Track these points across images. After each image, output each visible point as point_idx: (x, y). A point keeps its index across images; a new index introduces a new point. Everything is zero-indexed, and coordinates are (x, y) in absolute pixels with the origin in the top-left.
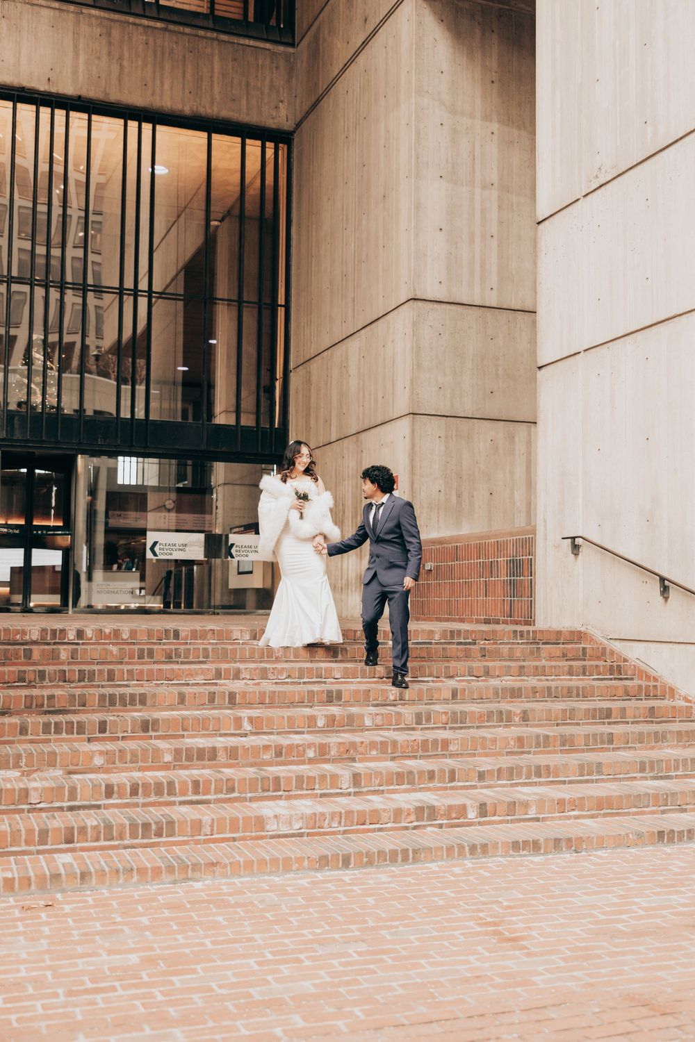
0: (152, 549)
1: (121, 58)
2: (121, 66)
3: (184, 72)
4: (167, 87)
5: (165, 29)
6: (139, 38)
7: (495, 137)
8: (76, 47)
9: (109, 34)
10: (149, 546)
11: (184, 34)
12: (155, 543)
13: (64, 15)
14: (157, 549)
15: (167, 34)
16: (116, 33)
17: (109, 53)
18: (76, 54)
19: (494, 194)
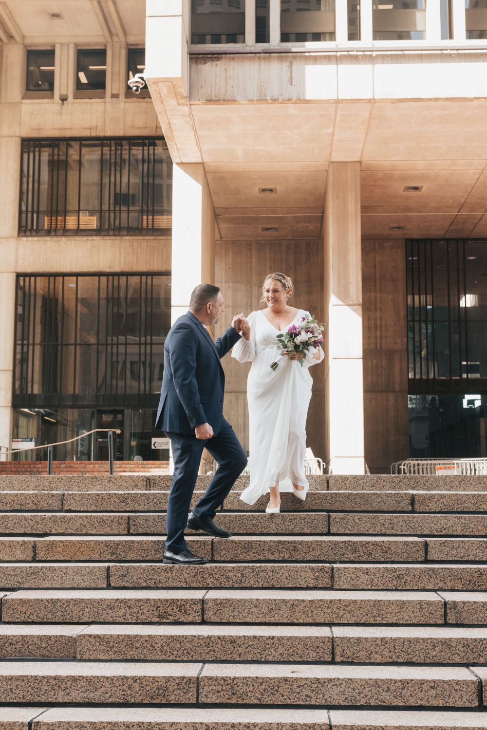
0: (154, 445)
1: (137, 254)
2: (138, 257)
3: (162, 255)
4: (155, 261)
5: (155, 239)
6: (144, 244)
7: (231, 289)
8: (120, 253)
9: (133, 245)
10: (153, 443)
11: (162, 239)
12: (155, 443)
13: (116, 241)
14: (156, 445)
15: (155, 241)
16: (135, 244)
17: (133, 253)
18: (120, 255)
19: (230, 309)
